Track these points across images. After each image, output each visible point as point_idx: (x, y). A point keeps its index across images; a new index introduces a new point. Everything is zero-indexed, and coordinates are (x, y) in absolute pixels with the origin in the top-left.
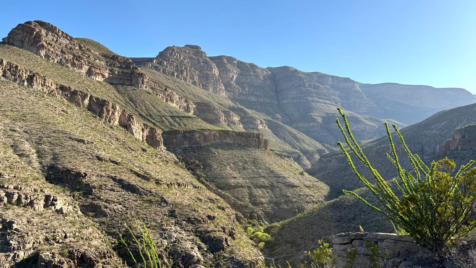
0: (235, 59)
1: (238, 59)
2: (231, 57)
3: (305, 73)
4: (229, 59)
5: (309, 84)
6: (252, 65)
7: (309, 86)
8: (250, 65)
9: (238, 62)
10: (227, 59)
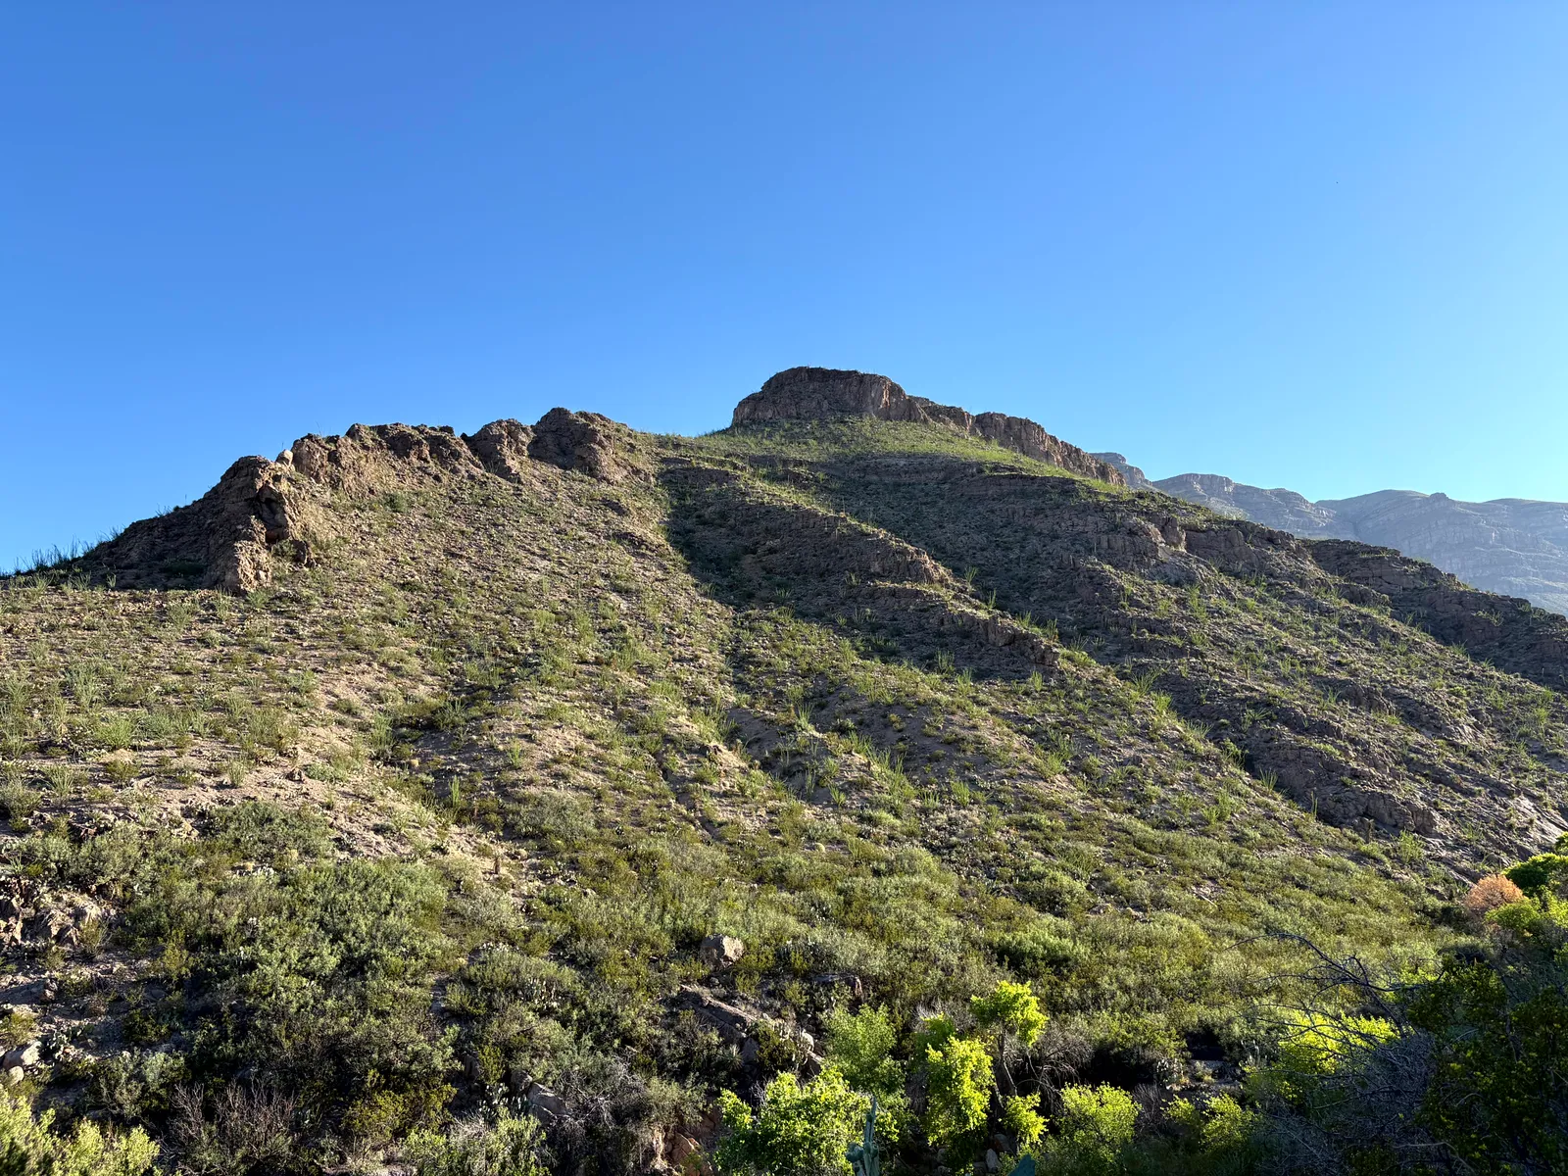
0: (1228, 482)
1: (1235, 481)
2: (1213, 476)
3: (1475, 504)
4: (1208, 482)
5: (1501, 535)
6: (1281, 494)
7: (1502, 540)
8: (1276, 496)
9: (1238, 487)
10: (1201, 483)
